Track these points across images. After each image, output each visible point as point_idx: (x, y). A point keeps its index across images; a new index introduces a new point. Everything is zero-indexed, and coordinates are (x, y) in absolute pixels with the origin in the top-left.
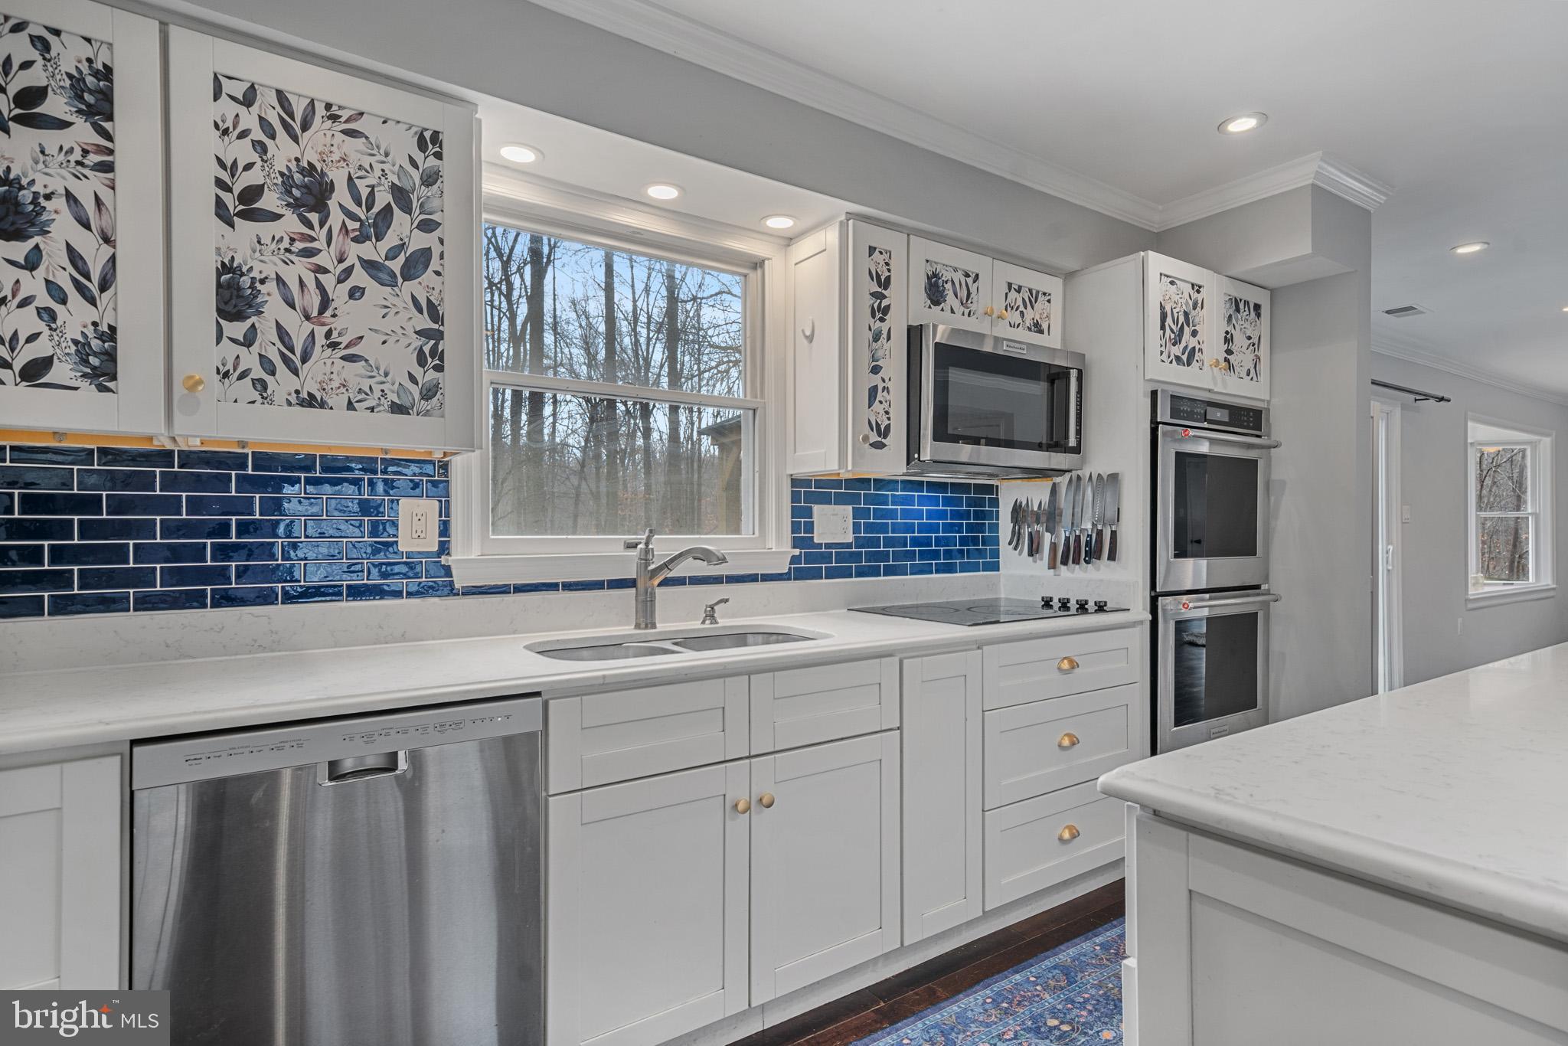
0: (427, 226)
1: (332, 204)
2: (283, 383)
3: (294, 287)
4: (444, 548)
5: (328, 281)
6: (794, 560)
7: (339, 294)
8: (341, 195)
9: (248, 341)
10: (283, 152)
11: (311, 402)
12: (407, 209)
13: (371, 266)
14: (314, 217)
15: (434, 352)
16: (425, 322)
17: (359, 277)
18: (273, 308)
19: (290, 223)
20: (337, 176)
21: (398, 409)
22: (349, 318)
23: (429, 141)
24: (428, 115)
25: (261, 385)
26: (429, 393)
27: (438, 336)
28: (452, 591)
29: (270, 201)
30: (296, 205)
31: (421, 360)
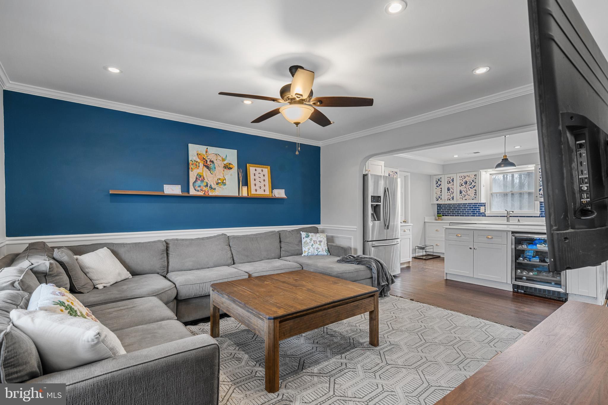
0: (475, 183)
1: (467, 183)
2: (464, 198)
3: (465, 190)
4: (485, 212)
5: (467, 190)
6: (540, 214)
7: (468, 190)
8: (468, 182)
9: (462, 195)
10: (464, 180)
11: (466, 200)
12: (473, 182)
13: (470, 188)
14: (466, 185)
15: (476, 194)
16: (475, 191)
17: (470, 189)
18: (463, 192)
19: (465, 185)
20: (468, 181)
21: (473, 199)
22: (469, 192)
23: (475, 175)
24: (475, 173)
25: (462, 199)
26: (475, 198)
27: (476, 192)
28: (485, 216)
29: (463, 184)
30: (465, 184)
31: (475, 195)
